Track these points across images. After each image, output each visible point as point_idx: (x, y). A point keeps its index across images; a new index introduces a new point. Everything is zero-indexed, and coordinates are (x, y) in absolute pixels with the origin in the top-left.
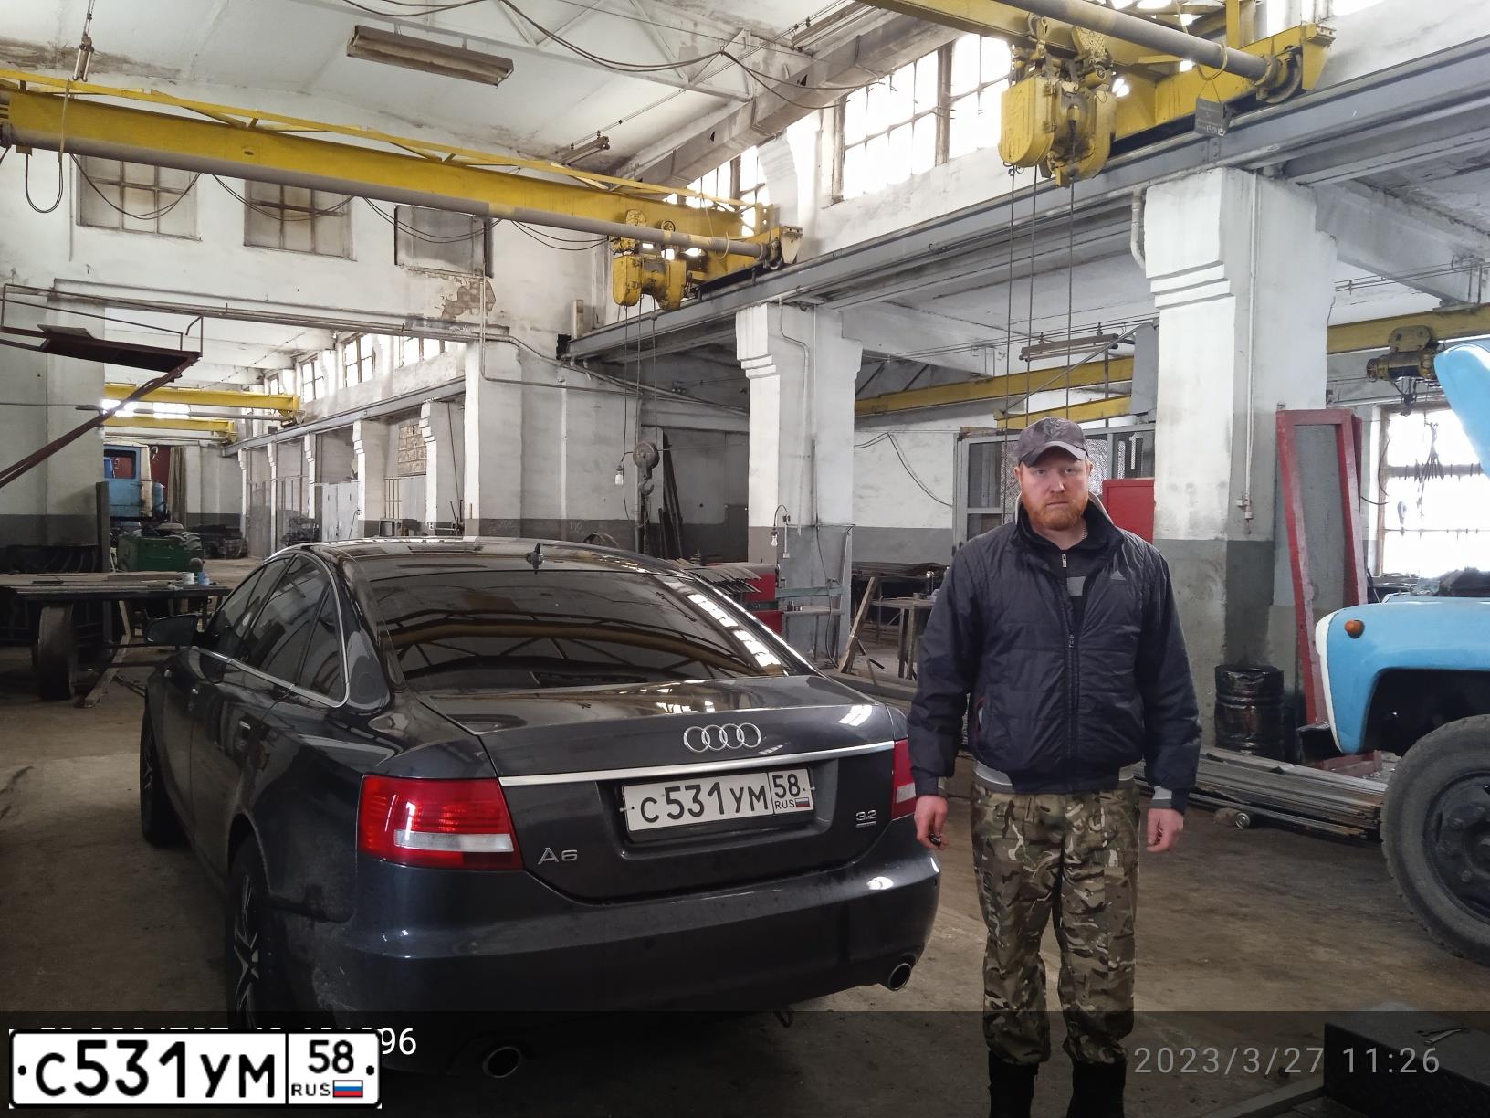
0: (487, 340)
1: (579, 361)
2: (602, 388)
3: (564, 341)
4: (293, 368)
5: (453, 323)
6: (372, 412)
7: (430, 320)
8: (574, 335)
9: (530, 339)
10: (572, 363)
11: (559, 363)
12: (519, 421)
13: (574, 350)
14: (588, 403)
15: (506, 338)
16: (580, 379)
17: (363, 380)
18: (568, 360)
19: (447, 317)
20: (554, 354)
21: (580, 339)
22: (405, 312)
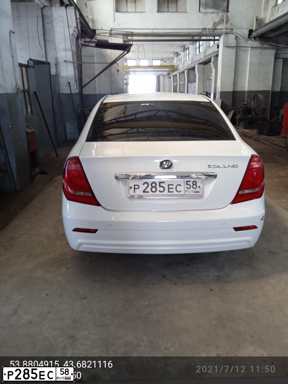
0: (226, 34)
1: (255, 38)
2: (262, 46)
3: (251, 32)
4: (184, 51)
5: (216, 29)
7: (209, 29)
8: (254, 29)
9: (239, 32)
10: (252, 39)
11: (249, 39)
12: (234, 60)
13: (254, 34)
14: (258, 51)
15: (232, 33)
16: (256, 44)
17: (200, 52)
18: (251, 38)
19: (214, 28)
20: (247, 36)
21: (256, 30)
22: (202, 27)
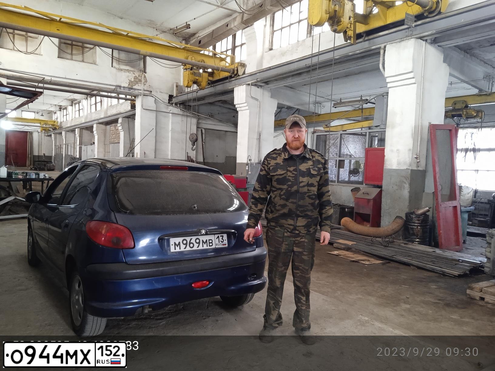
0: (144, 95)
1: (176, 104)
2: (183, 114)
3: (171, 97)
4: (72, 105)
5: (132, 89)
6: (101, 121)
7: (124, 87)
8: (175, 95)
9: (159, 95)
10: (174, 105)
11: (169, 105)
12: (155, 125)
13: (174, 100)
14: (179, 119)
15: (151, 95)
16: (177, 110)
17: (97, 110)
18: (172, 103)
19: (130, 86)
20: (167, 101)
21: (177, 96)
22: (115, 84)
